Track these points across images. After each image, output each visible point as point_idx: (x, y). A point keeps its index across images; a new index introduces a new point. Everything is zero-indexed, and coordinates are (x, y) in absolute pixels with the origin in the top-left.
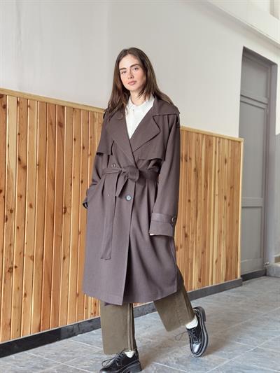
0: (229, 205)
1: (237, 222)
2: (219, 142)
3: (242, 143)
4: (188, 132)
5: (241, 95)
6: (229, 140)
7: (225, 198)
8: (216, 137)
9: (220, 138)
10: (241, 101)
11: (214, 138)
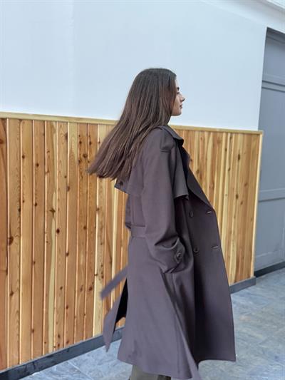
0: (242, 203)
1: (252, 219)
2: (231, 138)
3: (261, 136)
4: (188, 131)
5: (263, 81)
6: (244, 134)
7: (237, 197)
8: (227, 133)
9: (232, 133)
10: (263, 88)
11: (224, 134)
